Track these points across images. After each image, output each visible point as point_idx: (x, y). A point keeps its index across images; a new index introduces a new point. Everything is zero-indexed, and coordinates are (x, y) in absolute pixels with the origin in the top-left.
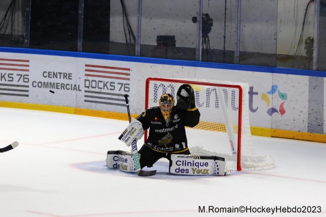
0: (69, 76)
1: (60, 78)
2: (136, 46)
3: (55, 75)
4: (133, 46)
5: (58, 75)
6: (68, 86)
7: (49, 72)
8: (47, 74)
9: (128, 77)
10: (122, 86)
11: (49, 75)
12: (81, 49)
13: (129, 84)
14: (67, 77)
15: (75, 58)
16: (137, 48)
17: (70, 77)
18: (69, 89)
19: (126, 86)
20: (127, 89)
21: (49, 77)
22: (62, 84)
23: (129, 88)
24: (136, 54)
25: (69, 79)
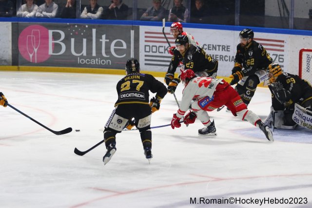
0: (227, 48)
1: (219, 50)
2: (290, 19)
3: (214, 48)
4: (287, 19)
5: (217, 47)
6: (226, 57)
7: (209, 45)
8: (207, 47)
9: (282, 48)
10: (276, 57)
11: (209, 47)
12: (238, 23)
13: (283, 55)
14: (226, 49)
15: (233, 31)
16: (290, 21)
17: (228, 50)
18: (227, 60)
19: (280, 57)
20: (281, 60)
21: (209, 49)
22: (220, 56)
23: (282, 59)
24: (290, 26)
25: (227, 51)
